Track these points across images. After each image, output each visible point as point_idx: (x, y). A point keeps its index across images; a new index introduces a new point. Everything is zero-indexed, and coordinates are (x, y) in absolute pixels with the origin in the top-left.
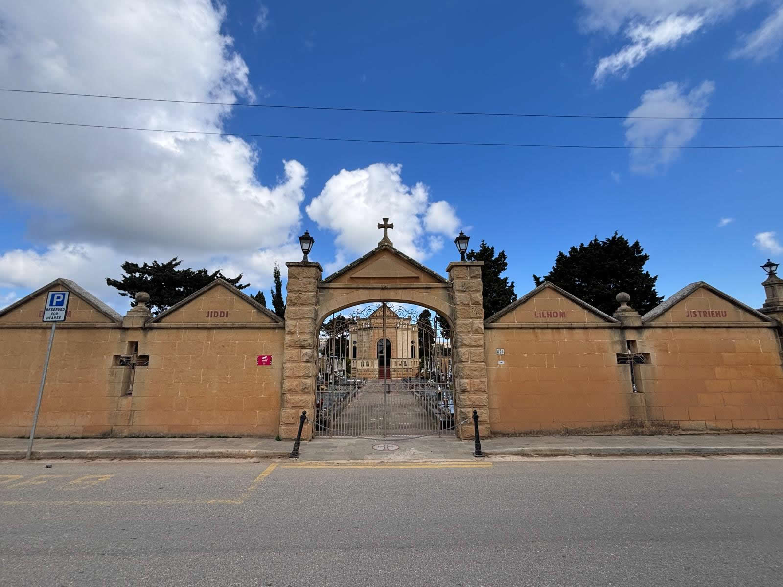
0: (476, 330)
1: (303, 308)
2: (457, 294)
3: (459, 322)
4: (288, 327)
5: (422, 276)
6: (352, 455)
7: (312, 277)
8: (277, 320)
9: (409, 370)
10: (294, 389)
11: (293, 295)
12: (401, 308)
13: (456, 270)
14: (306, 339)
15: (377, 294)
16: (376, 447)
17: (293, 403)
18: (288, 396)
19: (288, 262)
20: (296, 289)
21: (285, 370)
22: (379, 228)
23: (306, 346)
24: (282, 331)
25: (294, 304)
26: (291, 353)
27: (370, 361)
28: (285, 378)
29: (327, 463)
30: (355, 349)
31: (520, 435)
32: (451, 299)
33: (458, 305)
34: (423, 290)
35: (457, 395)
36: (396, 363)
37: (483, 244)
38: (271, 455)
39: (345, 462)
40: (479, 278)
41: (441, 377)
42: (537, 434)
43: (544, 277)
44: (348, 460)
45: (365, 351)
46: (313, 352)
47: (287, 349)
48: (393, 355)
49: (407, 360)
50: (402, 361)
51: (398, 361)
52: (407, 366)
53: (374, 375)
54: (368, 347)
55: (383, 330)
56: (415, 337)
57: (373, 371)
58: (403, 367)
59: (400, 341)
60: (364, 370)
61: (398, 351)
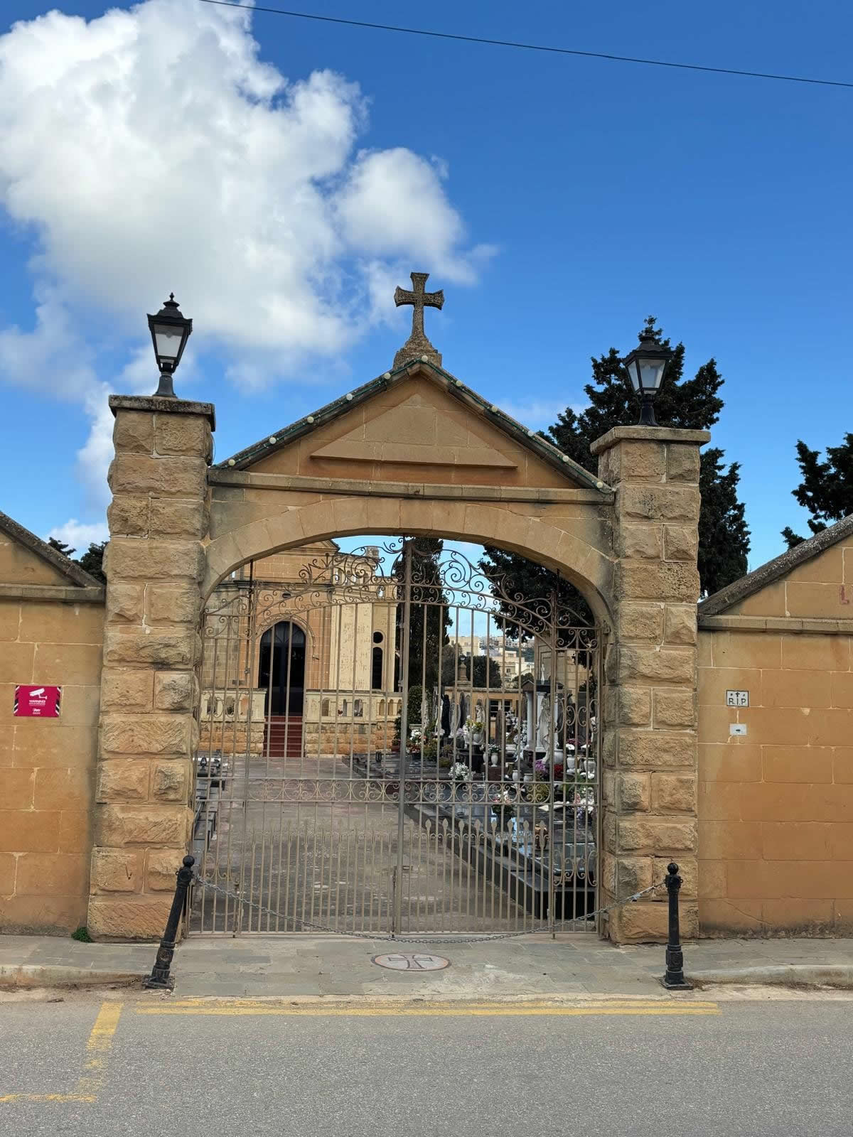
0: (677, 634)
1: (164, 545)
2: (628, 527)
3: (628, 607)
4: (116, 600)
5: (527, 467)
6: (323, 982)
7: (192, 449)
8: (78, 578)
9: (368, 729)
10: (135, 790)
11: (134, 502)
12: (457, 557)
13: (627, 453)
14: (172, 642)
15: (389, 513)
16: (382, 960)
17: (131, 832)
18: (116, 811)
19: (116, 398)
20: (143, 484)
21: (107, 732)
22: (398, 305)
23: (172, 661)
24: (95, 612)
25: (136, 531)
26: (126, 682)
27: (237, 696)
28: (106, 756)
29: (261, 1002)
31: (775, 932)
32: (608, 537)
33: (628, 557)
34: (528, 508)
35: (611, 818)
36: (325, 705)
37: (648, 331)
38: (86, 981)
39: (315, 999)
40: (693, 480)
41: (485, 756)
42: (822, 931)
43: (830, 451)
44: (321, 996)
45: (217, 662)
46: (192, 681)
47: (112, 668)
48: (313, 679)
49: (362, 698)
50: (345, 700)
51: (333, 698)
52: (361, 715)
53: (249, 742)
54: (227, 649)
55: (284, 595)
56: (385, 620)
57: (248, 730)
58: (350, 718)
59: (339, 633)
60: (216, 726)
61: (330, 666)
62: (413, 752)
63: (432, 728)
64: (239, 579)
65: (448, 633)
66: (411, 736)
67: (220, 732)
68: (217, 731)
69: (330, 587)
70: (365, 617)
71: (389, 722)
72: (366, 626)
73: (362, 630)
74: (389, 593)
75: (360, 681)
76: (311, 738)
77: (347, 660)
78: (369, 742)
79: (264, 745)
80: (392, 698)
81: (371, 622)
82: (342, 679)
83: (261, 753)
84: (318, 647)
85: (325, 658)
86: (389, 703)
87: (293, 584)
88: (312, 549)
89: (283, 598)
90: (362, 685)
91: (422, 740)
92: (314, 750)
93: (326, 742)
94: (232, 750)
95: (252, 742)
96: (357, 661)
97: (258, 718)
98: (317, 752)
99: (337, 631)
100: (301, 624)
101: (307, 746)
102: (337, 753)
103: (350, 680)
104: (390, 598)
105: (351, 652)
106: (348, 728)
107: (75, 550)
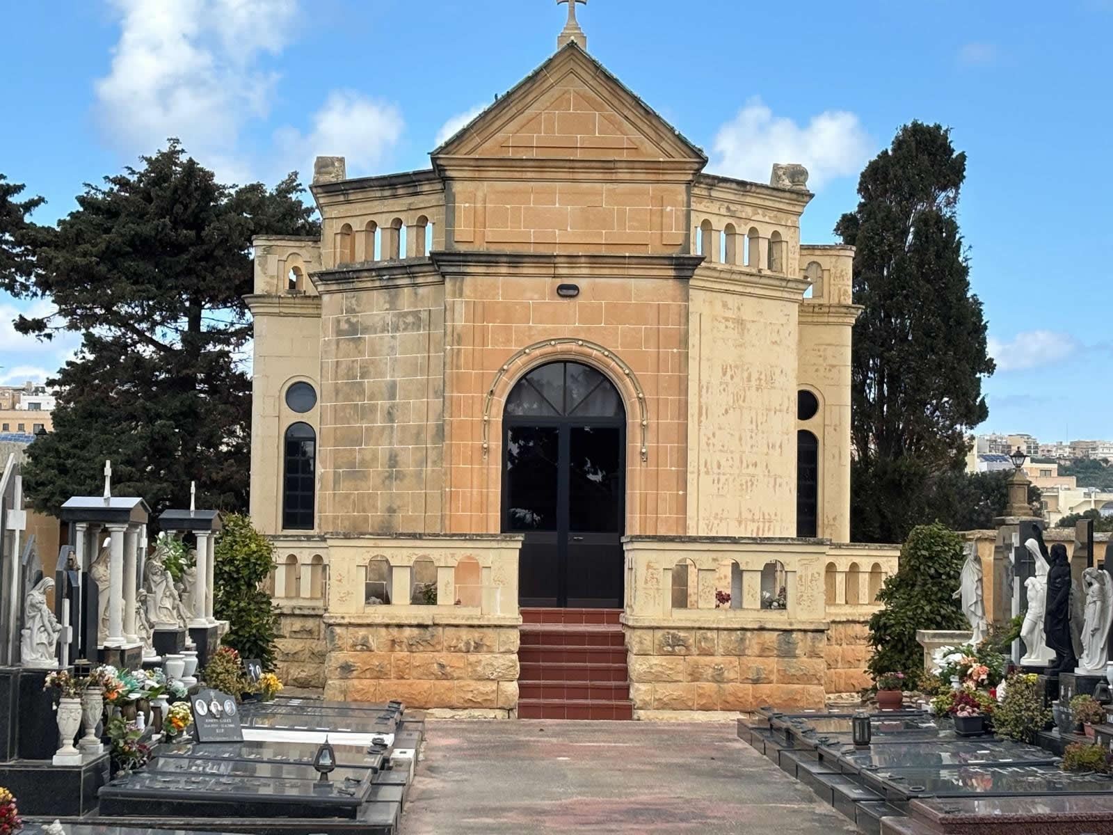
27: (444, 555)
45: (393, 474)
48: (644, 510)
49: (781, 558)
50: (736, 566)
51: (703, 560)
52: (783, 606)
53: (480, 679)
54: (417, 436)
55: (561, 287)
56: (825, 359)
57: (475, 648)
58: (751, 614)
59: (707, 388)
60: (390, 638)
61: (689, 475)
62: (961, 714)
64: (441, 249)
65: (983, 392)
67: (401, 654)
68: (392, 650)
69: (684, 267)
70: (776, 347)
71: (848, 622)
72: (778, 372)
73: (767, 381)
74: (832, 288)
75: (767, 517)
76: (651, 667)
77: (730, 462)
78: (808, 678)
79: (521, 687)
80: (856, 560)
81: (790, 362)
82: (720, 512)
83: (512, 709)
84: (654, 426)
85: (675, 456)
86: (850, 572)
87: (583, 260)
88: (632, 165)
89: (559, 298)
90: (772, 527)
91: (975, 678)
92: (655, 700)
93: (690, 678)
94: (436, 699)
95: (489, 679)
96: (755, 465)
97: (502, 615)
98: (663, 706)
99: (704, 383)
100: (608, 366)
101: (638, 690)
102: (722, 710)
103: (740, 514)
104: (836, 301)
105: (740, 439)
106: (747, 642)
107: (41, 200)
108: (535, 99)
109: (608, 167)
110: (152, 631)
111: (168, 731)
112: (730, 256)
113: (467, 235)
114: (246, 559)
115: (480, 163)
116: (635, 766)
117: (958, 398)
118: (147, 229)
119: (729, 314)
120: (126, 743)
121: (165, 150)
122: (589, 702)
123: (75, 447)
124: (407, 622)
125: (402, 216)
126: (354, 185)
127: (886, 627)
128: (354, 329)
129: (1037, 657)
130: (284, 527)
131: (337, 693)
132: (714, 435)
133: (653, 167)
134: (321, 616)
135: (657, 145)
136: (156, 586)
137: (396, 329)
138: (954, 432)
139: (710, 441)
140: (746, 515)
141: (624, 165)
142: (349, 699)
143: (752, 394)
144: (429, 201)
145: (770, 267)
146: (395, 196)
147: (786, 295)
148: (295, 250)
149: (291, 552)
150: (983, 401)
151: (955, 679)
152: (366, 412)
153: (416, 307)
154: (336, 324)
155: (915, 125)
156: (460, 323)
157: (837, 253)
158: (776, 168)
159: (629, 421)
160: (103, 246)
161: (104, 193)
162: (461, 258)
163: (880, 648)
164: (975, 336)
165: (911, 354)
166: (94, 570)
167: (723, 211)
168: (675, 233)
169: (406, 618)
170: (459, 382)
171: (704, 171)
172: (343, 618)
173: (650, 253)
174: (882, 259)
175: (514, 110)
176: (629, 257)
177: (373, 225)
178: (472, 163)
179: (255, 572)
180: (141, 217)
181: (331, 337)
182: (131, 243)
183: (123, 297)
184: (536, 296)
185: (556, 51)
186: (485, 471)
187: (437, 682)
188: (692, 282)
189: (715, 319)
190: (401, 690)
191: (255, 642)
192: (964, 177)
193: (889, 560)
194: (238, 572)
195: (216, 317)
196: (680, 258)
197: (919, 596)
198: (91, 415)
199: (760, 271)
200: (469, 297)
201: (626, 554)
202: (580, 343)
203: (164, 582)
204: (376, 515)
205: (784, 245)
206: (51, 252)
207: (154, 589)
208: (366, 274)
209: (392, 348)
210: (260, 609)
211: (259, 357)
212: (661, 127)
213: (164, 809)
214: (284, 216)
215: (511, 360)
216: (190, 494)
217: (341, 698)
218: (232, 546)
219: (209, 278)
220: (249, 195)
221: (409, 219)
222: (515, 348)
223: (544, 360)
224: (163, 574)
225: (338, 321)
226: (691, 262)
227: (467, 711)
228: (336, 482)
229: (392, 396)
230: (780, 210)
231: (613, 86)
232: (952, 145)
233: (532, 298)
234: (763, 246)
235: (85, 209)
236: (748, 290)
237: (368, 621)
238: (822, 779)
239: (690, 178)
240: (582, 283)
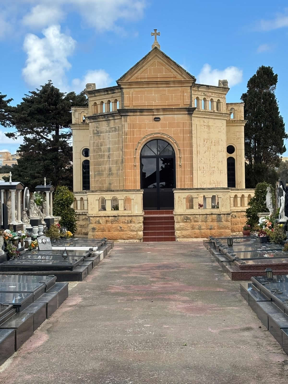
9: (223, 218)
27: (120, 196)
30: (86, 166)
36: (190, 203)
45: (110, 174)
48: (181, 181)
49: (218, 194)
50: (204, 196)
51: (194, 195)
52: (218, 208)
53: (132, 231)
54: (117, 162)
55: (155, 118)
56: (236, 136)
57: (130, 222)
58: (209, 210)
59: (199, 146)
60: (106, 220)
61: (194, 171)
62: (261, 236)
63: (276, 215)
64: (121, 108)
65: (284, 144)
66: (259, 223)
67: (109, 224)
68: (106, 223)
69: (190, 111)
70: (220, 133)
71: (241, 211)
72: (220, 140)
73: (217, 143)
74: (238, 115)
75: (218, 182)
76: (180, 226)
77: (207, 167)
78: (226, 228)
79: (143, 233)
80: (243, 194)
81: (224, 137)
82: (204, 181)
83: (141, 239)
84: (183, 157)
85: (189, 165)
86: (242, 197)
87: (161, 110)
88: (174, 82)
89: (155, 121)
90: (220, 185)
91: (268, 226)
92: (182, 235)
93: (192, 229)
94: (119, 237)
95: (134, 231)
96: (214, 167)
97: (137, 213)
98: (184, 237)
99: (198, 144)
100: (169, 140)
101: (177, 233)
102: (201, 238)
103: (210, 181)
104: (239, 119)
105: (210, 160)
106: (208, 218)
107: (12, 99)
108: (146, 64)
109: (167, 83)
110: (29, 220)
111: (30, 248)
112: (205, 107)
113: (128, 104)
114: (66, 199)
115: (130, 83)
116: (168, 254)
117: (277, 146)
118: (41, 106)
119: (205, 124)
120: (12, 251)
121: (48, 83)
122: (163, 236)
123: (23, 169)
124: (110, 215)
125: (110, 99)
126: (97, 91)
127: (250, 212)
128: (98, 132)
129: (284, 219)
130: (83, 190)
131: (91, 236)
132: (202, 159)
133: (180, 82)
134: (86, 215)
135: (181, 76)
136: (32, 207)
137: (110, 132)
138: (276, 156)
139: (201, 161)
140: (212, 182)
141: (172, 82)
142: (95, 238)
143: (213, 147)
144: (117, 95)
145: (217, 110)
146: (108, 94)
147: (222, 118)
148: (83, 111)
149: (82, 197)
150: (284, 146)
151: (264, 226)
152: (102, 156)
153: (115, 125)
154: (93, 131)
155: (262, 67)
156: (127, 130)
157: (239, 105)
158: (219, 81)
159: (176, 156)
160: (29, 111)
161: (30, 97)
162: (126, 111)
163: (249, 218)
164: (281, 127)
165: (263, 134)
166: (7, 203)
167: (202, 94)
168: (187, 101)
169: (110, 214)
170: (127, 146)
171: (196, 83)
172: (92, 215)
173: (180, 107)
174: (254, 106)
175: (140, 67)
176: (174, 109)
177: (102, 102)
178: (128, 83)
179: (69, 203)
180: (40, 103)
181: (92, 135)
182: (37, 110)
183: (35, 126)
184: (148, 121)
185: (151, 50)
186: (135, 172)
187: (120, 232)
188: (193, 115)
189: (201, 125)
190: (109, 235)
191: (70, 222)
192: (277, 81)
193: (252, 193)
194: (64, 203)
195: (63, 131)
196: (189, 108)
197: (260, 203)
198: (28, 160)
199: (214, 111)
200: (129, 122)
201: (175, 194)
202: (161, 134)
203: (34, 206)
204: (106, 186)
205: (221, 103)
206: (14, 114)
207: (31, 208)
208: (101, 117)
209: (109, 137)
210: (71, 213)
211: (74, 141)
212: (182, 71)
213: (18, 269)
214: (81, 101)
215: (141, 140)
216: (44, 181)
217: (92, 237)
218: (63, 195)
219: (60, 120)
220: (70, 95)
221: (112, 100)
222: (142, 136)
223: (151, 139)
224: (34, 204)
225: (94, 130)
226: (192, 109)
227: (128, 240)
228: (95, 176)
229: (109, 151)
230: (219, 93)
231: (168, 59)
232: (273, 72)
233: (147, 122)
234: (215, 104)
235: (25, 101)
236: (211, 117)
237: (99, 215)
238: (217, 256)
239: (191, 85)
240: (161, 117)
